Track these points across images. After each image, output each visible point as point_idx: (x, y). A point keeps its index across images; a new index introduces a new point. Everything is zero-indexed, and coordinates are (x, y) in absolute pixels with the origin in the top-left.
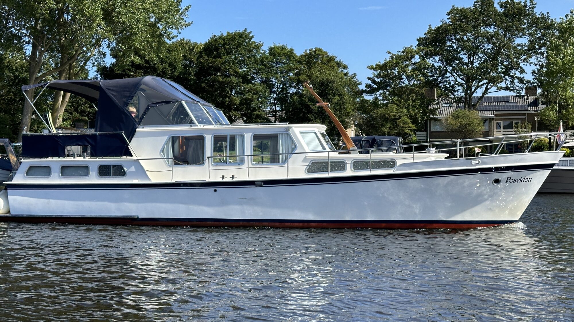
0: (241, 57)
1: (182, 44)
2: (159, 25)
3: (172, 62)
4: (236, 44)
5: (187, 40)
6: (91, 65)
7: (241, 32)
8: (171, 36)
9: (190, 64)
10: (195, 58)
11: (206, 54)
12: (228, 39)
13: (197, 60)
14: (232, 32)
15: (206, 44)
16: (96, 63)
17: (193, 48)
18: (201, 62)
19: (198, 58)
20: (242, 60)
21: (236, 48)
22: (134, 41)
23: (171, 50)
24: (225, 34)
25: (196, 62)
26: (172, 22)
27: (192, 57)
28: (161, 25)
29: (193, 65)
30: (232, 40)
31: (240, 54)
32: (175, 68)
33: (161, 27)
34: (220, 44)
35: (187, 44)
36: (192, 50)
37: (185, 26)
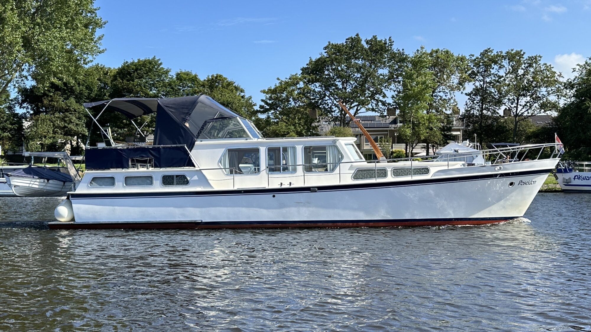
0: (151, 81)
1: (97, 68)
2: (75, 51)
3: (88, 85)
4: (146, 70)
5: (101, 65)
6: (13, 87)
7: (150, 59)
8: (87, 60)
9: (105, 86)
10: (109, 82)
11: (120, 77)
12: (140, 65)
13: (111, 83)
14: (142, 59)
15: (119, 69)
16: (17, 85)
17: (107, 72)
18: (115, 85)
19: (112, 81)
20: (153, 84)
21: (147, 73)
22: (51, 65)
23: (88, 74)
24: (136, 61)
25: (110, 85)
26: (87, 49)
27: (106, 80)
28: (77, 51)
29: (108, 87)
30: (143, 66)
31: (150, 78)
32: (91, 90)
33: (77, 53)
34: (133, 69)
35: (101, 69)
36: (106, 74)
37: (99, 53)
